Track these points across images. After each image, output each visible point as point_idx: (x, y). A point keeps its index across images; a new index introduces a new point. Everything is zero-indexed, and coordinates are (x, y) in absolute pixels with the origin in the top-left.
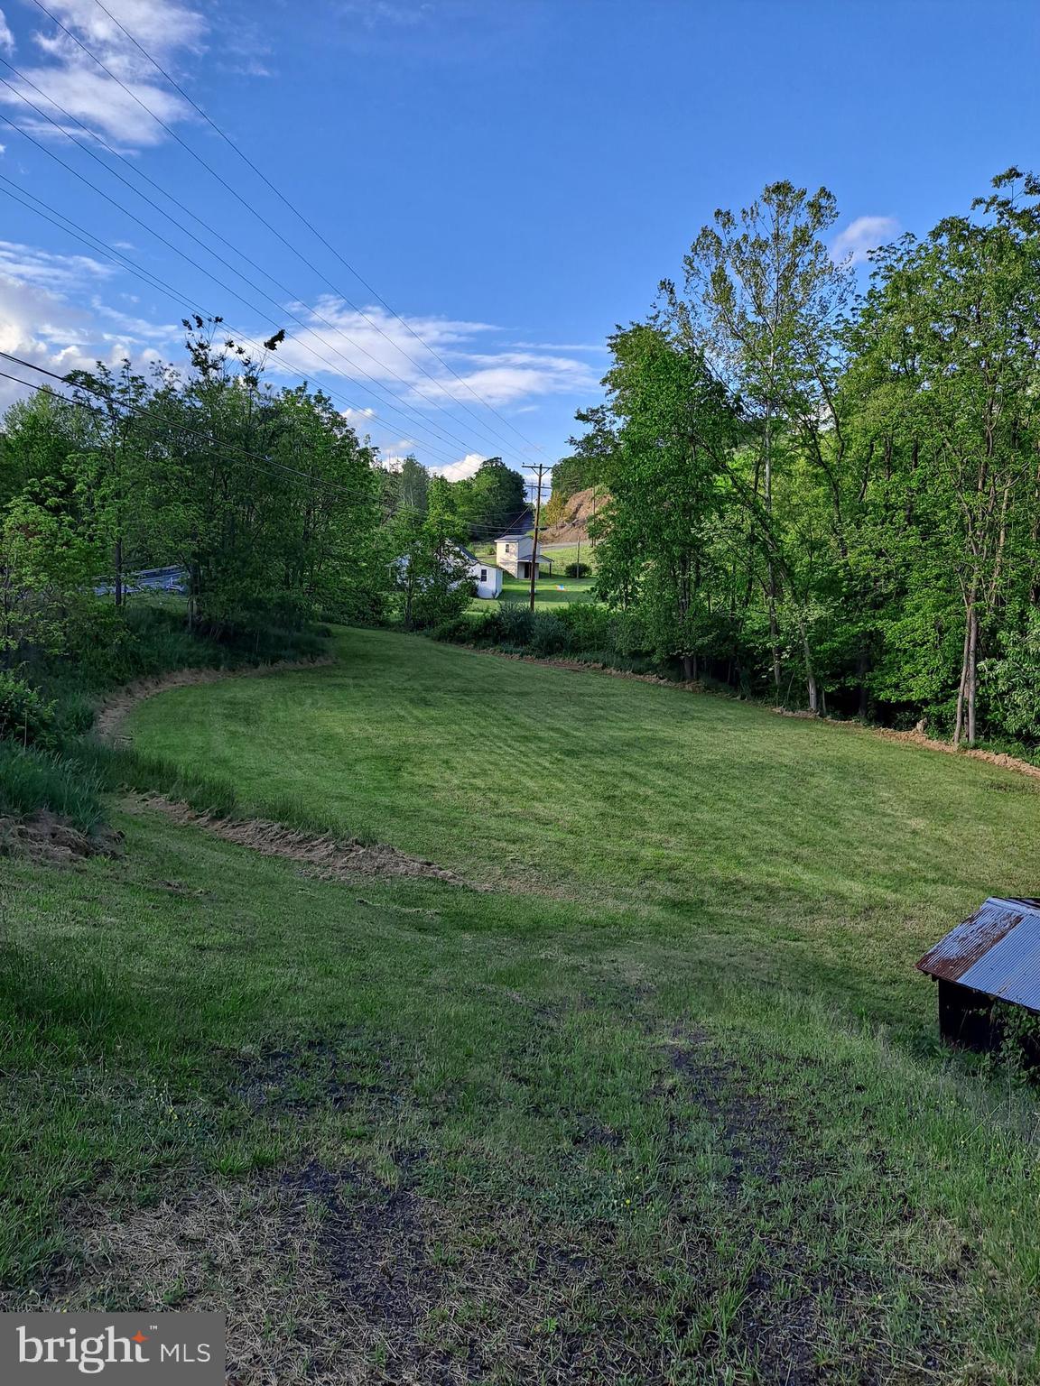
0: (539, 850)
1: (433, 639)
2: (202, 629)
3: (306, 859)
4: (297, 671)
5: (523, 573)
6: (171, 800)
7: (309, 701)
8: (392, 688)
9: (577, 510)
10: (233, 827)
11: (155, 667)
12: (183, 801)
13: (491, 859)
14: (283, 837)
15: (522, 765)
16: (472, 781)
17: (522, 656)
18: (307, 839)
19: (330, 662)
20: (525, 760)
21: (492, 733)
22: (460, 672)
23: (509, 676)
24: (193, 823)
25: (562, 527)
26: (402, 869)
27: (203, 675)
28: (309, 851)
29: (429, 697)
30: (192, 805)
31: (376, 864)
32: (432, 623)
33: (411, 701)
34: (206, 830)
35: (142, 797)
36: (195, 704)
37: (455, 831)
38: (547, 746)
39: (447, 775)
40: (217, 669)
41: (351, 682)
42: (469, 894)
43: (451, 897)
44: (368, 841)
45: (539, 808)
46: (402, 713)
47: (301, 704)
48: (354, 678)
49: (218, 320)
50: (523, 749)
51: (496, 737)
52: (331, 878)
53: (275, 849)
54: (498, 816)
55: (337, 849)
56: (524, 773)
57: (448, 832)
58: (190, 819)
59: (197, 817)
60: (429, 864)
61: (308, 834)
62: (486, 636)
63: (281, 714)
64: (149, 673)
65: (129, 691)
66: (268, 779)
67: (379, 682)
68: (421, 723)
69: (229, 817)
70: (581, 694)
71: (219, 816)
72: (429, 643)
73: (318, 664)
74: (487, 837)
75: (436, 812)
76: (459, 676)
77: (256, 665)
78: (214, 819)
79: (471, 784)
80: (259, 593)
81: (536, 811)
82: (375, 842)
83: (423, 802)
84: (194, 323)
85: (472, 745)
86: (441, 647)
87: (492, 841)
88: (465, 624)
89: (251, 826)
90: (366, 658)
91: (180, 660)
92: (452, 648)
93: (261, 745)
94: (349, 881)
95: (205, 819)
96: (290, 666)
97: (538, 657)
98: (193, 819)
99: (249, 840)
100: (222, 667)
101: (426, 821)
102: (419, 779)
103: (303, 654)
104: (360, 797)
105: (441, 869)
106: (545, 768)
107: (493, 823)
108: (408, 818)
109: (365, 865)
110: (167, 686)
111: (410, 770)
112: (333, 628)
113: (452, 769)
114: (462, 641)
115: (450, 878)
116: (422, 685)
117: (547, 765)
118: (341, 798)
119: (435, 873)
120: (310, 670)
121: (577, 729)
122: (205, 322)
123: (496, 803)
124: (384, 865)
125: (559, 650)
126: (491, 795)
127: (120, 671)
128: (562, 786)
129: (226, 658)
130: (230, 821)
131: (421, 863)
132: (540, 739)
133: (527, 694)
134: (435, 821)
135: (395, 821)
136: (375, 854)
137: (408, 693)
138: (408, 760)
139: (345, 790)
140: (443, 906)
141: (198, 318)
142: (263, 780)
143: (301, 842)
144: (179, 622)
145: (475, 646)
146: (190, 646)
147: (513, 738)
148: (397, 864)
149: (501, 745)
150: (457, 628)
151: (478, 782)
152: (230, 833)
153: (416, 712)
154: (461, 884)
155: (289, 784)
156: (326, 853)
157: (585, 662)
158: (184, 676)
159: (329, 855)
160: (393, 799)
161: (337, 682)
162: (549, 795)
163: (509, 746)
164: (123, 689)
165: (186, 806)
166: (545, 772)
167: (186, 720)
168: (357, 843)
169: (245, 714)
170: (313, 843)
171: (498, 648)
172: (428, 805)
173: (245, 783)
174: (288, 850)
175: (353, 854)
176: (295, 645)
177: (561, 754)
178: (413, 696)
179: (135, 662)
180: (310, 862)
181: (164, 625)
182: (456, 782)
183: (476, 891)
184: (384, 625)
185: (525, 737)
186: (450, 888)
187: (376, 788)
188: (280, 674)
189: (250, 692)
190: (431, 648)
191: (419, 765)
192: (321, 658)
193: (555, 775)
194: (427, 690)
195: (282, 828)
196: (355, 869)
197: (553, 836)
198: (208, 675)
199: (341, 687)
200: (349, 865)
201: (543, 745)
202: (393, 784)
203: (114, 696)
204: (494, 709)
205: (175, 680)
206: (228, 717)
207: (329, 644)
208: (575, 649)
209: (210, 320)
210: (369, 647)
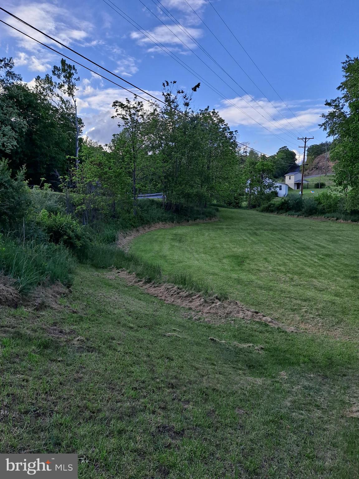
0: (320, 306)
1: (260, 211)
2: (168, 207)
3: (187, 307)
4: (204, 223)
5: (296, 187)
6: (129, 273)
7: (207, 234)
8: (242, 229)
9: (318, 163)
10: (155, 287)
11: (148, 221)
12: (134, 273)
13: (293, 310)
14: (178, 293)
15: (303, 261)
16: (279, 267)
17: (298, 216)
18: (190, 295)
19: (217, 220)
20: (305, 258)
21: (287, 246)
22: (271, 223)
23: (293, 224)
24: (136, 284)
25: (312, 170)
26: (241, 315)
27: (167, 224)
28: (191, 302)
29: (258, 232)
30: (138, 275)
31: (226, 312)
32: (259, 206)
33: (250, 234)
34: (141, 288)
35: (118, 271)
36: (161, 235)
37: (271, 293)
38: (315, 252)
39: (266, 265)
40: (173, 222)
41: (225, 227)
42: (281, 334)
43: (270, 336)
44: (223, 298)
45: (315, 282)
46: (246, 238)
47: (203, 235)
48: (226, 225)
49: (175, 82)
50: (303, 253)
51: (289, 248)
52: (200, 319)
53: (173, 300)
54: (294, 285)
55: (205, 301)
56: (305, 264)
57: (267, 293)
58: (135, 282)
59: (139, 281)
60: (257, 313)
61: (191, 292)
62: (282, 209)
63: (194, 239)
64: (146, 224)
65: (138, 231)
66: (181, 265)
67: (237, 227)
68: (254, 243)
69: (153, 282)
70: (328, 231)
71: (149, 281)
72: (258, 213)
73: (212, 221)
74: (289, 297)
75: (261, 282)
76: (271, 224)
77: (188, 221)
78: (146, 283)
79: (278, 269)
80: (188, 190)
81: (315, 284)
82: (226, 298)
83: (254, 278)
84: (166, 84)
85: (277, 251)
86: (263, 214)
87: (292, 300)
88: (273, 204)
89: (163, 287)
90: (232, 218)
91: (159, 219)
92: (267, 214)
93: (183, 250)
94: (209, 321)
95: (142, 283)
96: (201, 221)
97: (305, 216)
98: (137, 282)
99: (161, 295)
100: (175, 222)
101: (255, 287)
102: (253, 266)
103: (207, 216)
104: (223, 274)
105: (264, 316)
106: (315, 262)
107: (291, 289)
108: (246, 285)
109: (220, 312)
110: (153, 229)
111: (248, 262)
112: (220, 209)
113: (268, 262)
114: (272, 211)
115: (270, 322)
116: (255, 228)
117: (316, 261)
118: (214, 274)
119: (260, 319)
120: (209, 223)
121: (329, 245)
122: (170, 84)
123: (292, 279)
124: (231, 312)
125: (315, 213)
126: (289, 275)
127: (134, 223)
128: (326, 271)
129: (176, 218)
130: (153, 284)
131: (252, 312)
132: (311, 249)
133: (302, 231)
134: (261, 288)
135: (239, 286)
136: (226, 305)
137: (248, 231)
138: (247, 258)
139: (216, 270)
140: (266, 342)
141: (167, 82)
142: (179, 265)
143: (187, 296)
144: (159, 205)
145: (277, 213)
146: (163, 213)
147: (297, 248)
148: (238, 312)
149: (292, 251)
150: (269, 206)
151: (282, 268)
152: (152, 291)
153: (252, 238)
154: (276, 327)
155: (190, 267)
156: (199, 304)
157: (328, 218)
158: (160, 225)
159: (200, 305)
160: (239, 275)
161: (220, 227)
162: (321, 275)
163: (296, 252)
164: (135, 229)
165: (135, 275)
166: (316, 264)
167: (156, 240)
168: (217, 298)
169: (179, 239)
170: (193, 298)
171: (287, 213)
172: (257, 279)
173: (170, 266)
174: (179, 301)
175: (213, 305)
176: (203, 214)
177: (323, 255)
178: (251, 231)
179: (142, 220)
180: (190, 309)
181: (154, 206)
182: (270, 268)
183: (286, 332)
184: (240, 207)
185: (303, 248)
186: (270, 330)
187: (231, 270)
188: (197, 224)
189: (184, 231)
190: (259, 215)
191: (253, 260)
192: (214, 218)
193: (321, 266)
194: (257, 230)
195: (178, 288)
196: (214, 314)
197: (327, 297)
198: (169, 225)
199: (221, 229)
200: (211, 311)
201: (313, 252)
202: (240, 268)
203: (131, 232)
204: (287, 236)
205: (157, 226)
206: (172, 239)
207: (217, 214)
208: (322, 212)
209: (171, 83)
210: (233, 215)
